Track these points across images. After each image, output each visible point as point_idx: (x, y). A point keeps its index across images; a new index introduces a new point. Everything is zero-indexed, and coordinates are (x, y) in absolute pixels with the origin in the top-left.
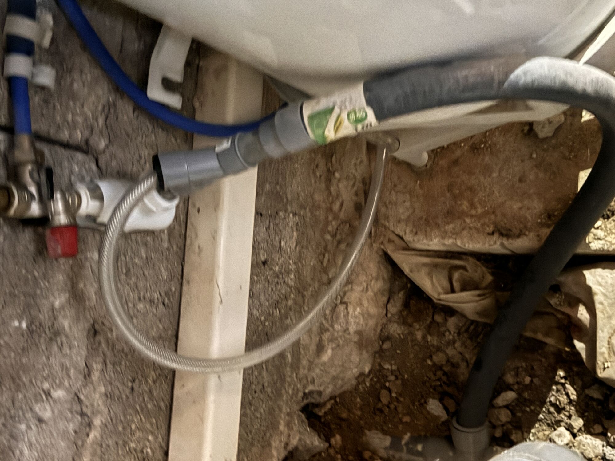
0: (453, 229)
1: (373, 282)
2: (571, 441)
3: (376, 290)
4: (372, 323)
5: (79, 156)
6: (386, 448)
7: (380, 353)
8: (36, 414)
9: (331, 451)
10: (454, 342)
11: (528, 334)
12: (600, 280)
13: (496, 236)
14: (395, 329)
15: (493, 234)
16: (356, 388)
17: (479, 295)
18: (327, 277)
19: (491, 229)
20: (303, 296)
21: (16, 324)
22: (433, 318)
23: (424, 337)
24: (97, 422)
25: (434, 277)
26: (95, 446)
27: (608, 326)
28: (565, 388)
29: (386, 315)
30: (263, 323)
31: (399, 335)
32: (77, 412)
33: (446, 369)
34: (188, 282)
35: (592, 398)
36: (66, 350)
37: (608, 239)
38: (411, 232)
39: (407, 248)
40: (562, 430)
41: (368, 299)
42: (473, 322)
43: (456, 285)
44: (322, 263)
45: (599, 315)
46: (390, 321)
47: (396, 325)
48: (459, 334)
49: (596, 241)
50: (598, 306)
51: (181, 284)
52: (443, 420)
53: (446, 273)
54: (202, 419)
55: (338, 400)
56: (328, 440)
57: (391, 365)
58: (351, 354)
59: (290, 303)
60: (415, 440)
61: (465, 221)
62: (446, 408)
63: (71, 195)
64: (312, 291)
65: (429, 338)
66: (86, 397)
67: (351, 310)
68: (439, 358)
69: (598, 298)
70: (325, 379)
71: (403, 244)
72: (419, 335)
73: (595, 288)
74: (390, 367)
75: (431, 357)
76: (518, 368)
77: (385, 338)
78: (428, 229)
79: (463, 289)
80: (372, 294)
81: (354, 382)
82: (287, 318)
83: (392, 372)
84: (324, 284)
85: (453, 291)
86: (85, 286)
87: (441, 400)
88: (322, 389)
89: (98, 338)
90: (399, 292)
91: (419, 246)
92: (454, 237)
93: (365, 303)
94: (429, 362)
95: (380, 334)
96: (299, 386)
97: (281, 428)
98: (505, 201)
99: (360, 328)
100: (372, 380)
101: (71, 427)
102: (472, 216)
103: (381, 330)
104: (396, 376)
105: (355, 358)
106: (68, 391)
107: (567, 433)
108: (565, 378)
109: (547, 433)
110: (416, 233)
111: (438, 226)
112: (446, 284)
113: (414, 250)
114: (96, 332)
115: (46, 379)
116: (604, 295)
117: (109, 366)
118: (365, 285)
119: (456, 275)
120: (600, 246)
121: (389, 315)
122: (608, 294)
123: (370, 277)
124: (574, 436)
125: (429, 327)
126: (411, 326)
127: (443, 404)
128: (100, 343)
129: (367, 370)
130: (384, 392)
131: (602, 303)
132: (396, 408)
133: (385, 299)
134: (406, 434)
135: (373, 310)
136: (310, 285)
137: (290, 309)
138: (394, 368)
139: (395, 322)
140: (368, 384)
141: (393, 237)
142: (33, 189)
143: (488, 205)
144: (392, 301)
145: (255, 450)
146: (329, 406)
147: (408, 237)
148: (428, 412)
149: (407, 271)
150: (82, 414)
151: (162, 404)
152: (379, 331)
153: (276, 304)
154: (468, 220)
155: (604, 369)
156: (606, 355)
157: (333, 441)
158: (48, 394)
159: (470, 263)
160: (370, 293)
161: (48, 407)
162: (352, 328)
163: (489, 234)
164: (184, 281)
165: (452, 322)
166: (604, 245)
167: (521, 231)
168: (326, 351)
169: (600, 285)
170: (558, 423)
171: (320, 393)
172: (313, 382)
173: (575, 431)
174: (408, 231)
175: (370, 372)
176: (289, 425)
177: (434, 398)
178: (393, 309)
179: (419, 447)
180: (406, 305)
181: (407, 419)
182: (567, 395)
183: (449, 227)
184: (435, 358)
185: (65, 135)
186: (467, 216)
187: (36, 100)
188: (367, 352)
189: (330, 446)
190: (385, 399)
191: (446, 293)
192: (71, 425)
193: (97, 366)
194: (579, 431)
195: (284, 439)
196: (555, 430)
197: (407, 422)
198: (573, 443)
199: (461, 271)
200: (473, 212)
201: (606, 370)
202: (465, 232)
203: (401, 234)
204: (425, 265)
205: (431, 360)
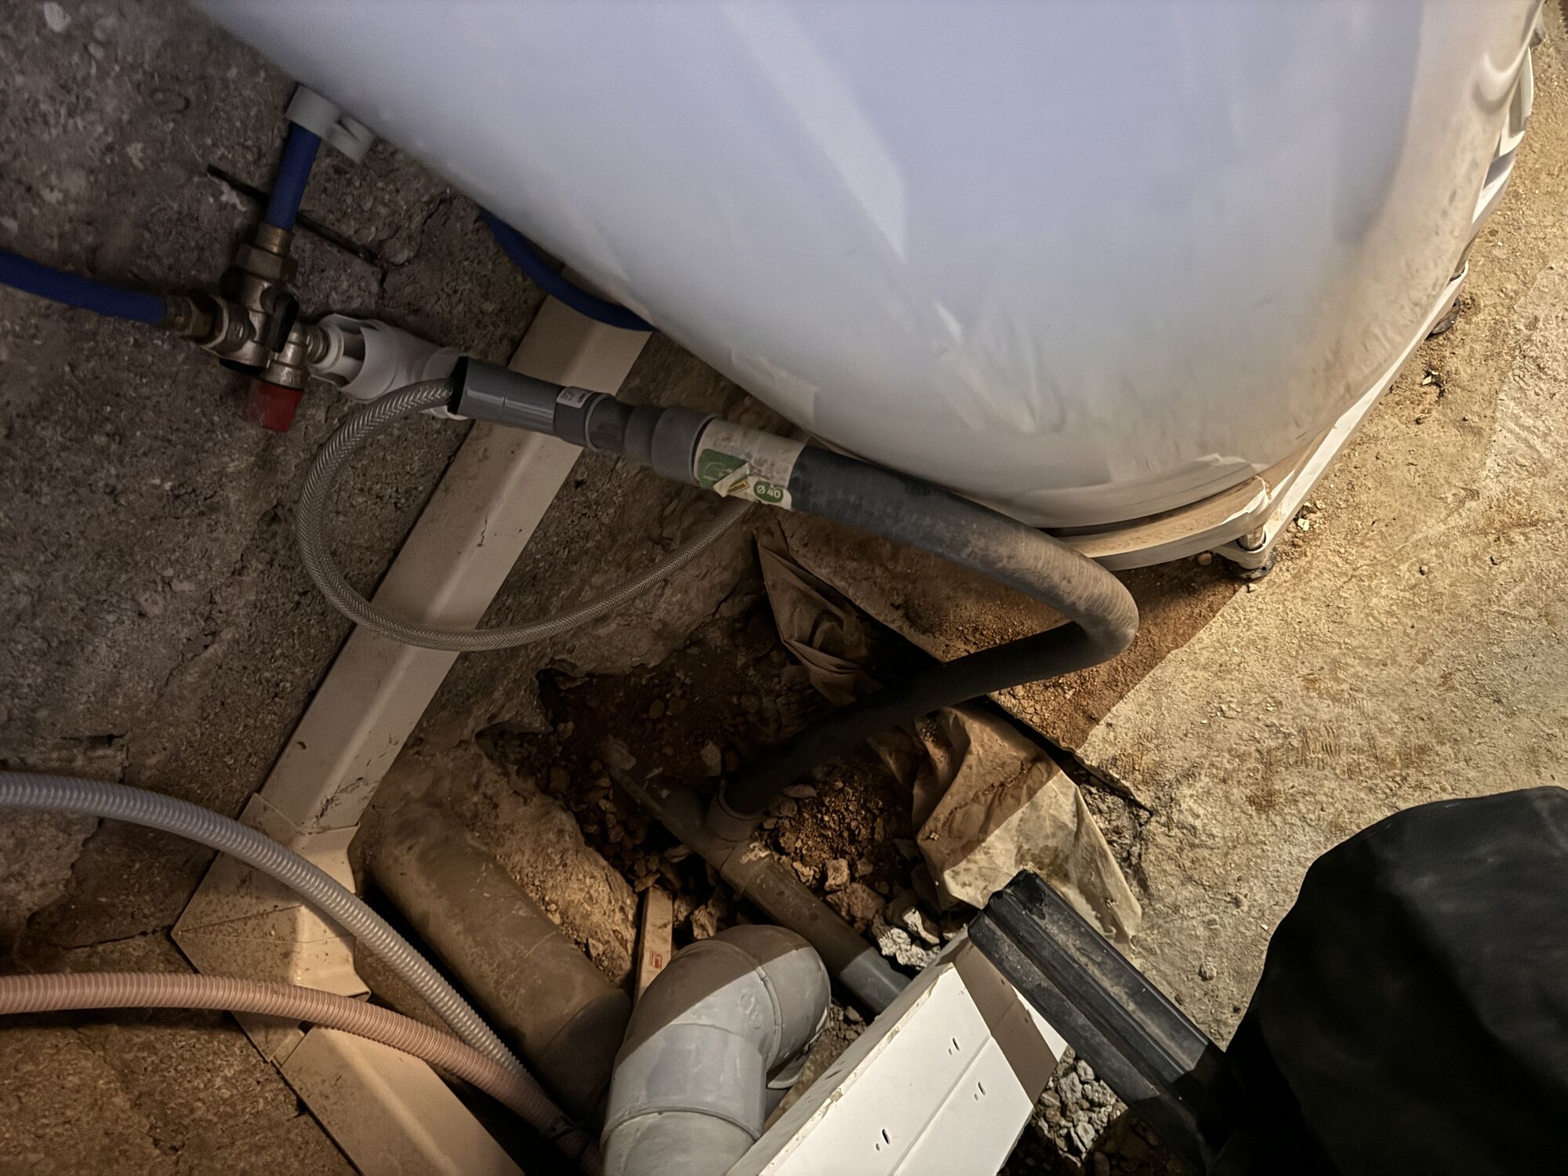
0: (855, 570)
1: (718, 571)
2: (844, 884)
3: (716, 581)
4: (687, 618)
5: (358, 266)
6: (623, 771)
7: (680, 653)
8: (139, 604)
9: (553, 738)
10: (779, 695)
11: (870, 740)
12: (986, 740)
13: (900, 612)
14: (715, 637)
15: (898, 608)
16: (627, 677)
17: (838, 666)
18: (659, 531)
19: (899, 601)
20: (614, 541)
21: (157, 481)
22: (769, 653)
23: (745, 667)
24: (227, 635)
25: (798, 610)
26: (210, 666)
27: (962, 795)
28: (874, 820)
29: (714, 614)
30: (535, 561)
31: (716, 647)
32: (202, 615)
33: (750, 718)
34: (446, 490)
35: (897, 851)
36: (220, 533)
37: (1025, 703)
38: (802, 539)
39: (784, 554)
40: (843, 863)
41: (698, 589)
42: (811, 687)
43: (819, 638)
44: (663, 511)
45: (959, 779)
46: (713, 623)
47: (718, 633)
48: (789, 689)
49: (1008, 697)
50: (964, 768)
51: (436, 486)
52: (712, 774)
53: (814, 613)
54: (379, 683)
55: (595, 680)
56: (554, 723)
57: (686, 676)
58: (640, 639)
59: (590, 544)
60: (664, 780)
61: (873, 570)
62: (723, 762)
63: (315, 337)
64: (630, 539)
65: (751, 672)
66: (224, 600)
67: (668, 592)
68: (749, 703)
69: (971, 760)
70: (589, 654)
71: (783, 545)
72: (741, 662)
73: (975, 746)
74: (682, 678)
75: (740, 695)
76: (836, 767)
77: (695, 639)
78: (824, 549)
79: (822, 649)
80: (708, 585)
81: (628, 671)
82: (576, 563)
83: (683, 685)
84: (650, 539)
85: (809, 643)
86: (285, 453)
87: (723, 752)
88: (578, 664)
89: (275, 527)
90: (748, 594)
91: (800, 561)
92: (850, 581)
93: (692, 594)
94: (735, 700)
95: (692, 633)
96: (549, 650)
97: (497, 695)
98: (937, 577)
99: (668, 619)
100: (652, 679)
101: (185, 632)
102: (887, 569)
103: (696, 629)
104: (684, 692)
105: (644, 645)
106: (201, 585)
107: (846, 872)
108: (881, 810)
109: (824, 856)
110: (805, 545)
111: (838, 552)
112: (807, 627)
113: (795, 562)
114: (275, 519)
115: (171, 563)
116: (980, 760)
117: (276, 569)
118: (704, 571)
119: (826, 625)
120: (1009, 705)
121: (717, 616)
122: (984, 761)
123: (717, 564)
124: (852, 879)
125: (758, 660)
126: (737, 647)
127: (723, 756)
128: (274, 535)
129: (652, 665)
130: (658, 704)
131: (970, 767)
132: (662, 731)
133: (722, 596)
134: (658, 767)
135: (697, 606)
136: (631, 530)
137: (586, 553)
138: (688, 681)
139: (719, 628)
140: (644, 682)
141: (773, 527)
142: (256, 321)
143: (914, 568)
144: (730, 601)
145: (444, 714)
146: (579, 683)
147: (794, 543)
148: (700, 758)
149: (768, 583)
150: (209, 618)
151: (333, 633)
152: (693, 628)
153: (568, 543)
154: (878, 571)
155: (929, 838)
156: (939, 825)
157: (561, 726)
158: (168, 583)
159: (849, 620)
160: (706, 583)
161: (161, 603)
162: (658, 614)
163: (892, 605)
164: (442, 486)
165: (790, 669)
166: (1015, 706)
167: (931, 626)
168: (609, 624)
169: (982, 746)
170: (844, 854)
171: (574, 667)
172: (571, 651)
173: (857, 875)
174: (798, 535)
175: (654, 668)
176: (508, 695)
177: (715, 744)
178: (726, 611)
179: (665, 793)
180: (746, 615)
181: (668, 751)
182: (873, 829)
183: (852, 565)
184: (744, 699)
185: (348, 229)
186: (881, 566)
187: (323, 164)
188: (664, 645)
189: (555, 731)
190: (655, 712)
191: (800, 640)
192: (186, 630)
193: (256, 564)
194: (860, 877)
195: (493, 709)
196: (836, 858)
197: (666, 754)
198: (846, 888)
199: (834, 624)
200: (890, 566)
201: (929, 841)
202: (865, 584)
203: (788, 533)
204: (795, 588)
205: (739, 699)
